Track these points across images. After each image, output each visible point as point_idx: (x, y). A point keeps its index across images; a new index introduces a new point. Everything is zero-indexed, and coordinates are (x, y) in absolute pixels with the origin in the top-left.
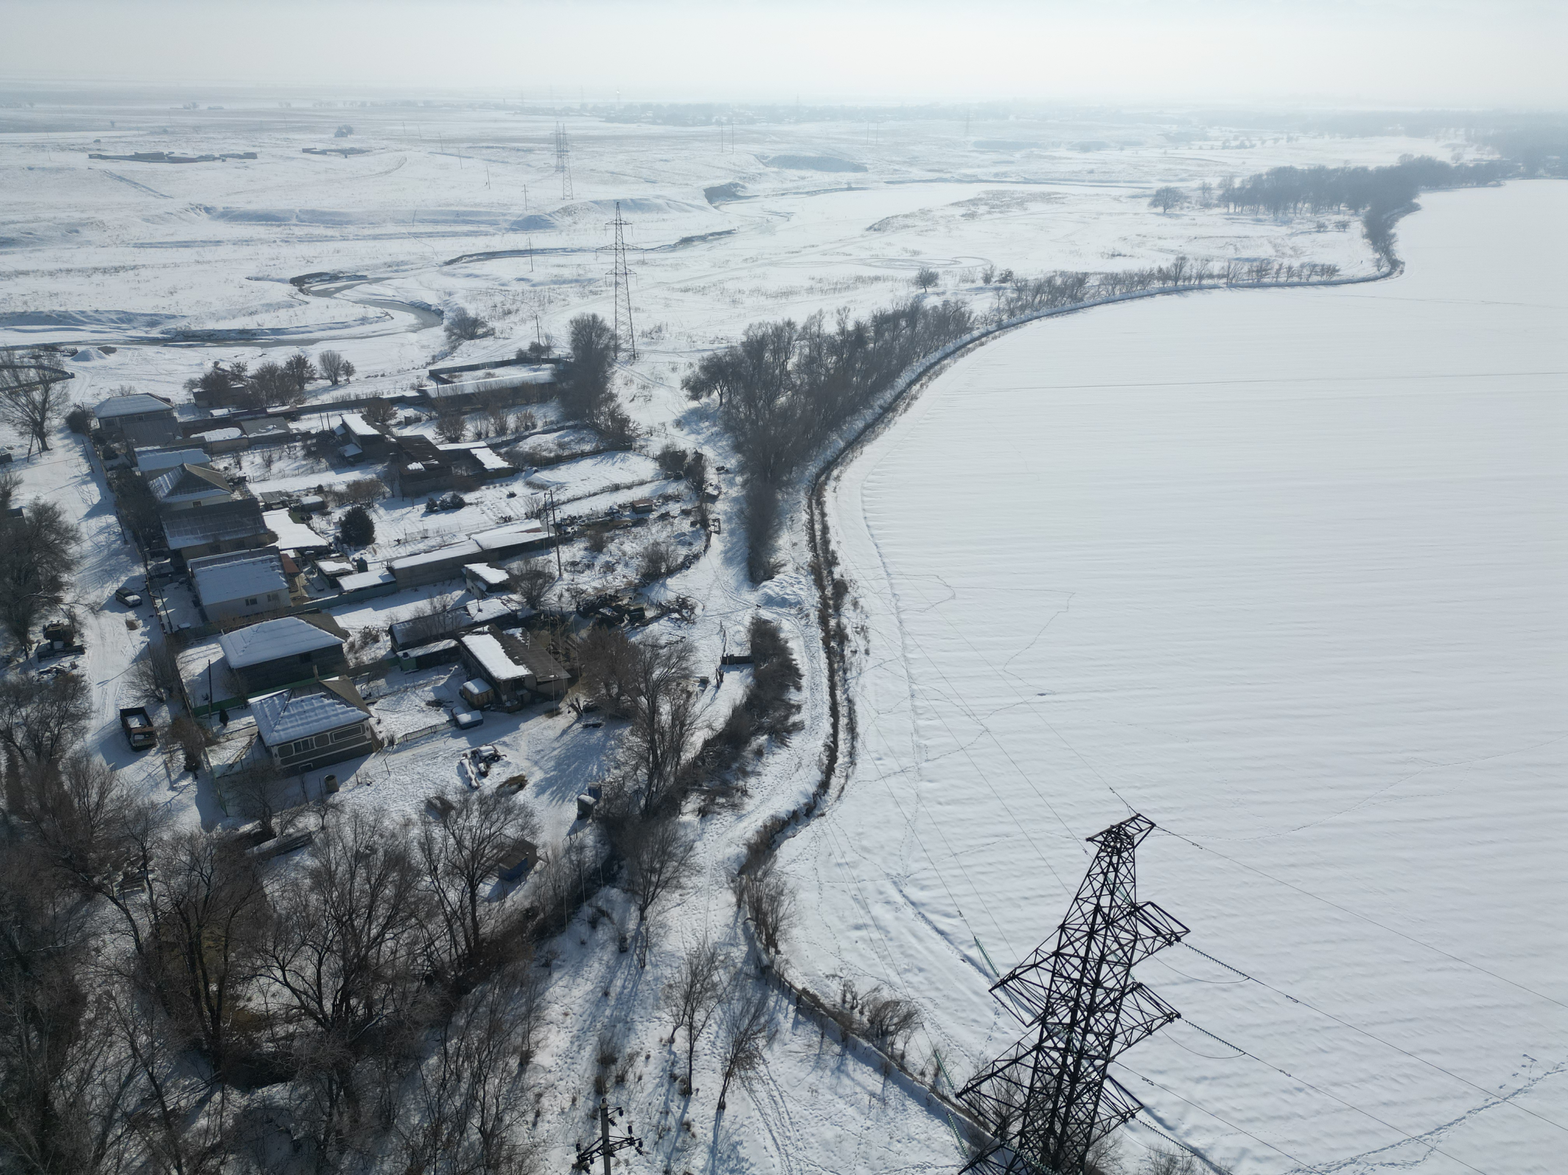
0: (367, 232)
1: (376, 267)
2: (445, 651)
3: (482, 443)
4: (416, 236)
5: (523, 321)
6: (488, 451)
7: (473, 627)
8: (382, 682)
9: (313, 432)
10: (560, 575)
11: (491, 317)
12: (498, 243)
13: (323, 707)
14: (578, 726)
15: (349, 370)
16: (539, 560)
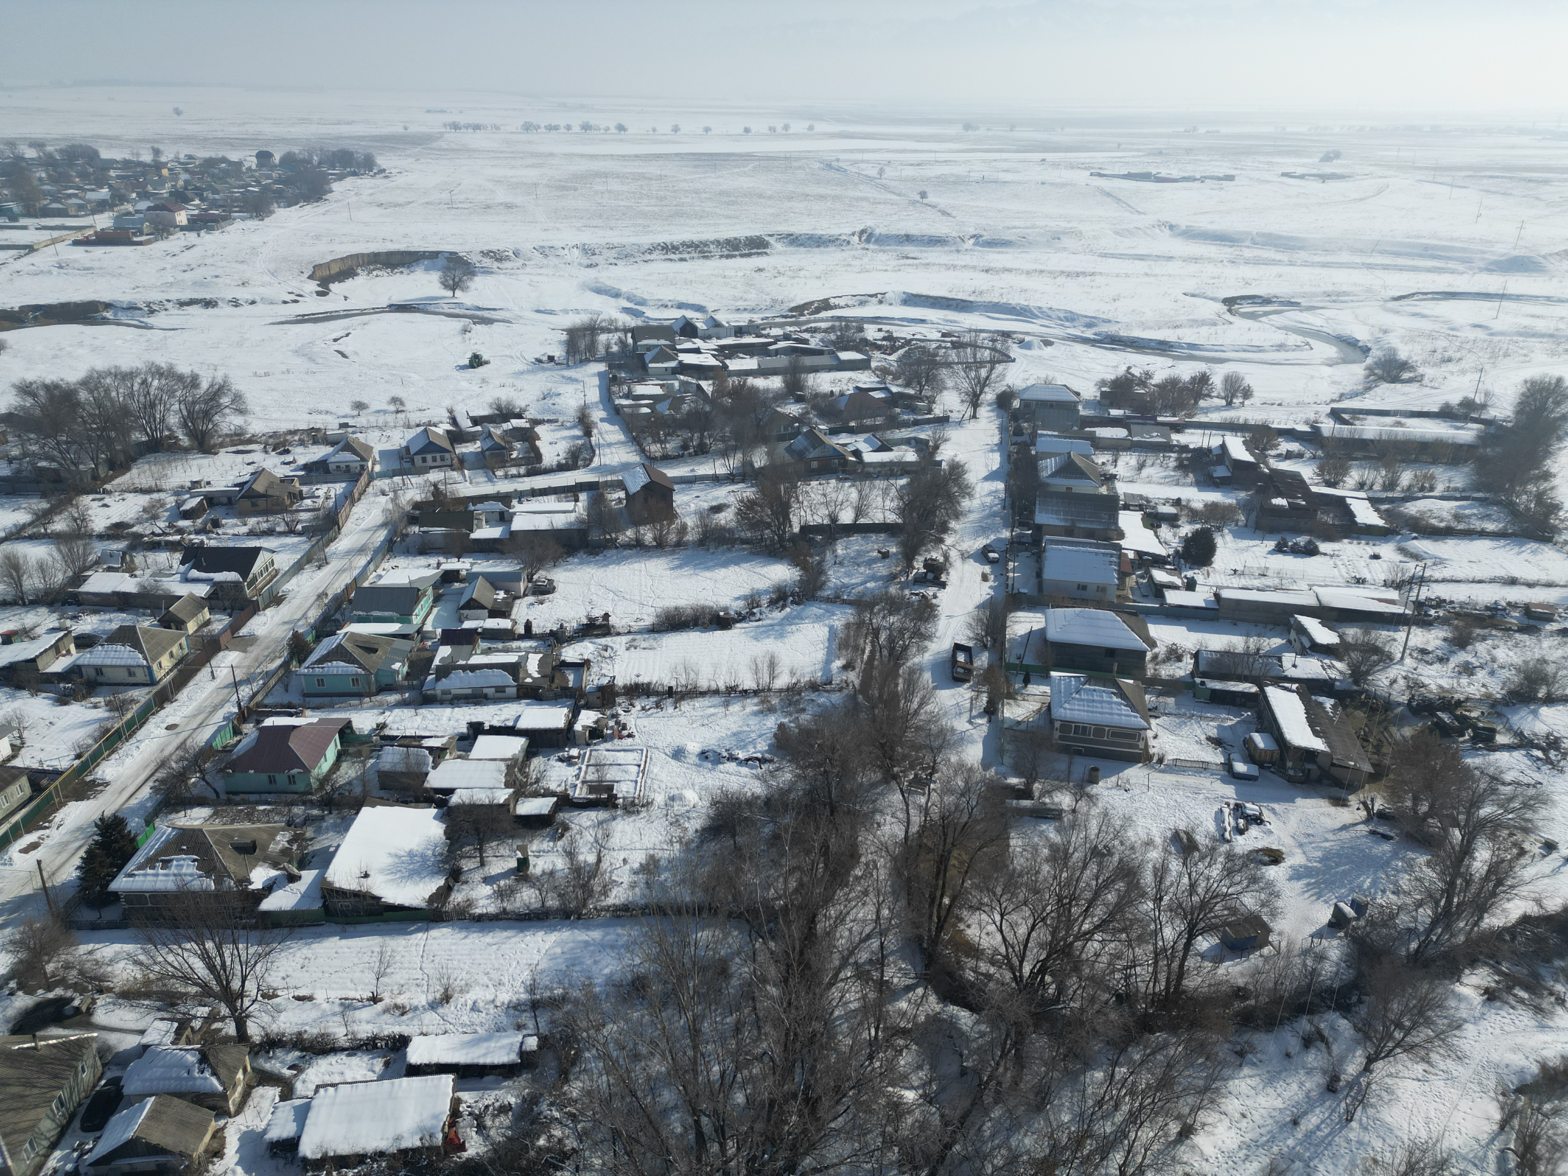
0: (1317, 259)
1: (1314, 295)
2: (1243, 694)
3: (1362, 495)
4: (1370, 267)
5: (1463, 372)
6: (1367, 503)
7: (1280, 680)
8: (1171, 700)
9: (1191, 446)
10: (1402, 658)
11: (1425, 362)
12: (1462, 283)
13: (1110, 703)
14: (1364, 829)
15: (1247, 394)
16: (1381, 636)
